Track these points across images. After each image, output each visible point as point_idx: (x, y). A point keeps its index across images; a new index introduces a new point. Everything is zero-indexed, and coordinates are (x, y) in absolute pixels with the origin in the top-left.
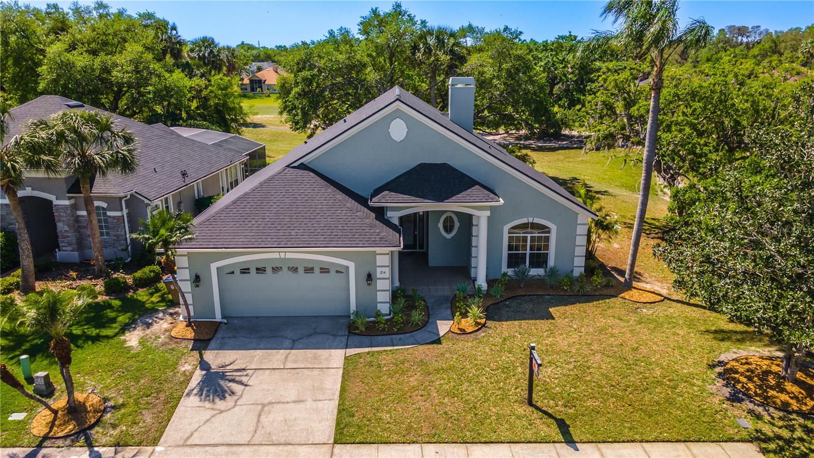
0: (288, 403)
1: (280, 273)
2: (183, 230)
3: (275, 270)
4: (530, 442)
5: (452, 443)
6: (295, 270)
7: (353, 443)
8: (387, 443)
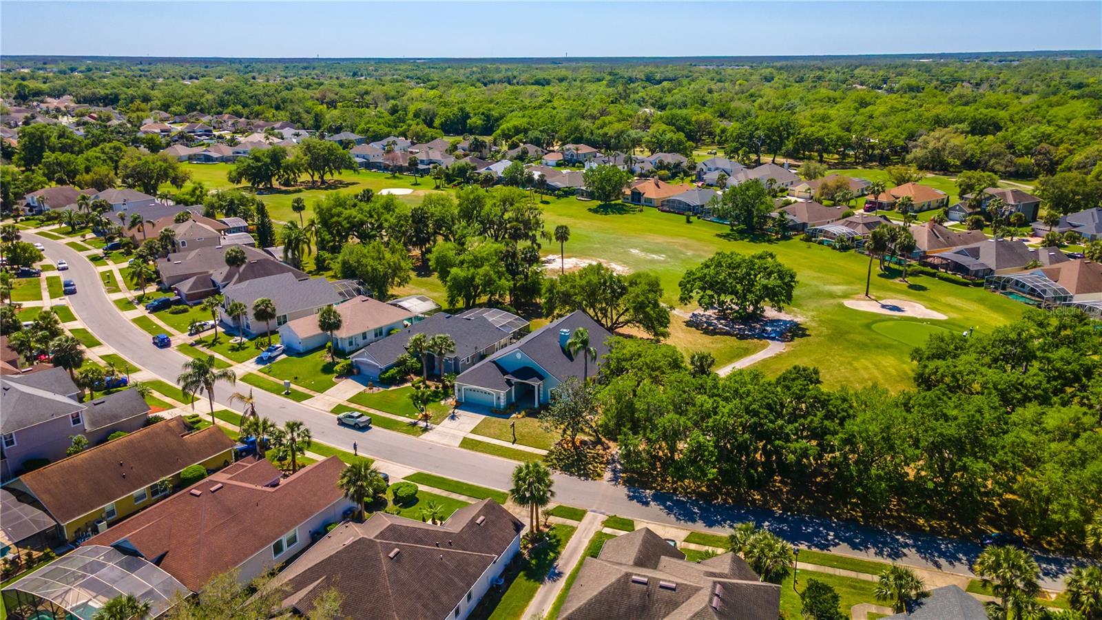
3: (478, 391)
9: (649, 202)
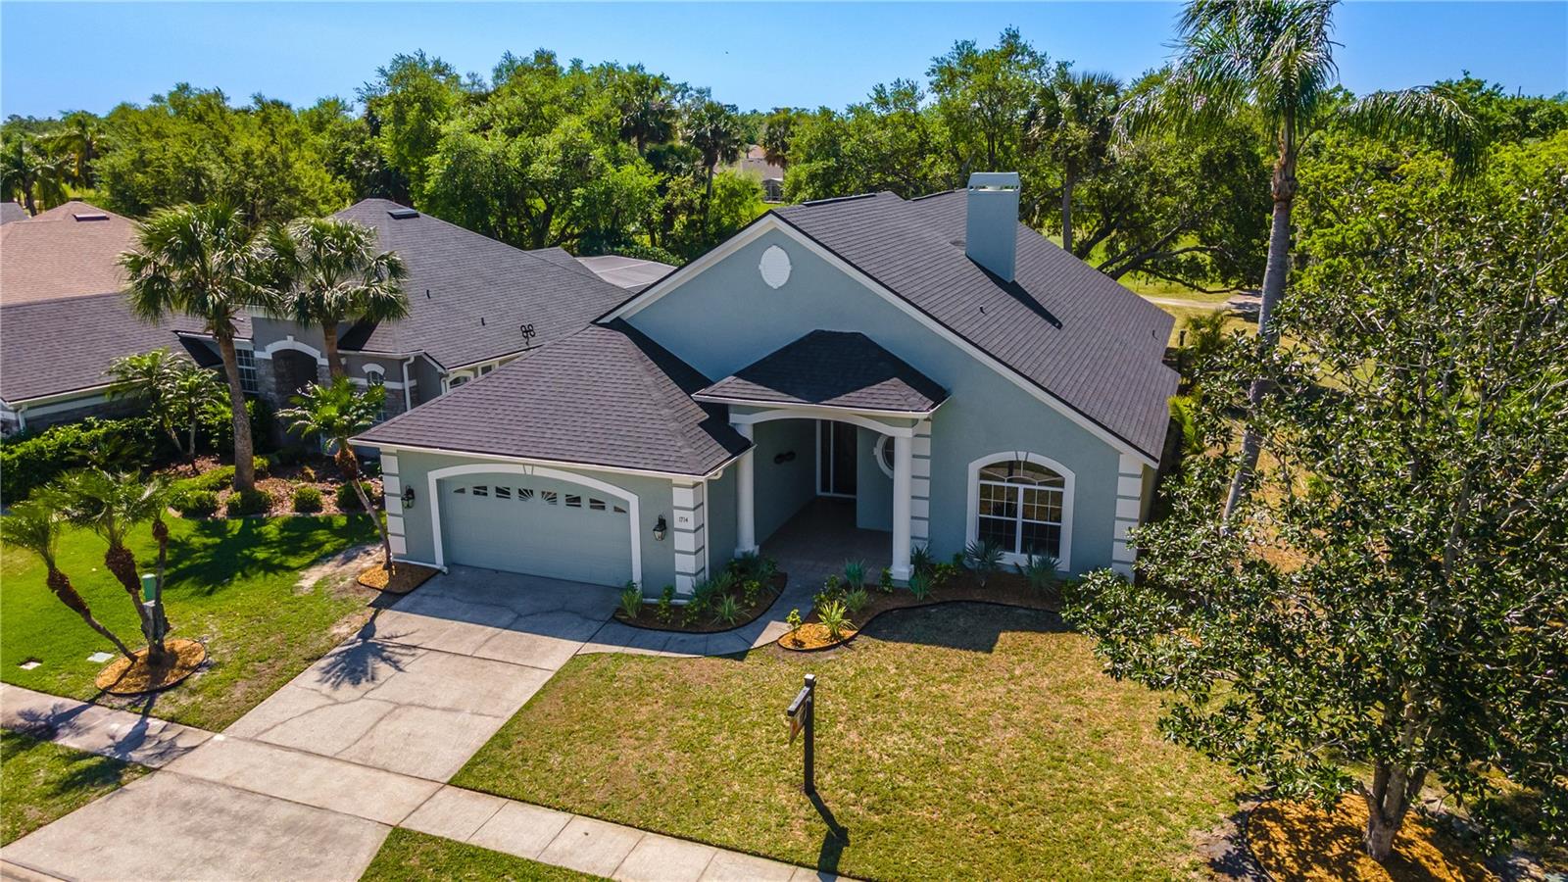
0: (434, 708)
1: (531, 500)
2: (362, 411)
3: (525, 494)
4: (757, 855)
5: (626, 825)
6: (552, 498)
7: (474, 790)
8: (523, 801)
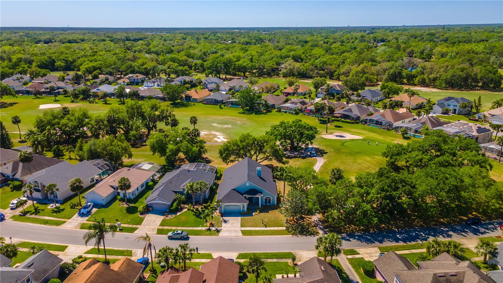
3: (231, 206)
9: (195, 100)
